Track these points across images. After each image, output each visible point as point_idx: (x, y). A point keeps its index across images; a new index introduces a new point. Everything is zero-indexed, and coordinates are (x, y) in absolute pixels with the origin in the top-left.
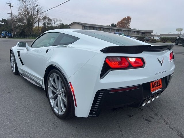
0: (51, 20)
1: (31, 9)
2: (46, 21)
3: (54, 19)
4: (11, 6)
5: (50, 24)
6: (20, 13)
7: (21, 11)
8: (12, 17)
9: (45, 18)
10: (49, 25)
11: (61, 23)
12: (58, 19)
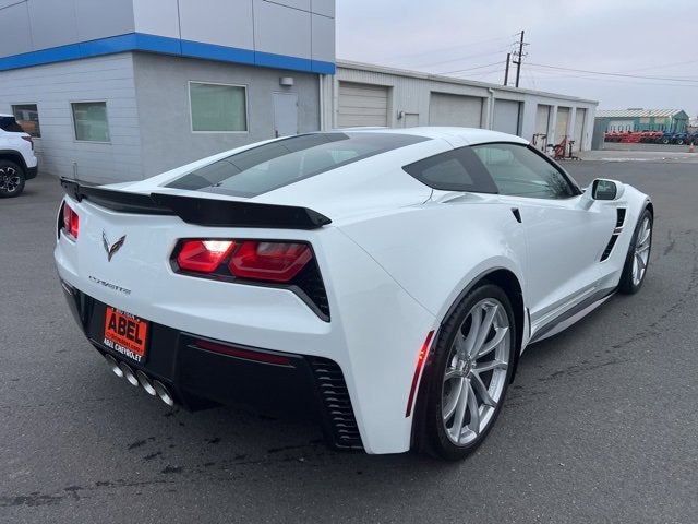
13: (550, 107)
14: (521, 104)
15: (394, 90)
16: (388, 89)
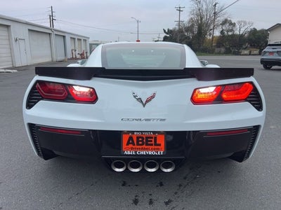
0: (234, 25)
1: (207, 10)
2: (226, 27)
3: (239, 22)
4: (180, 10)
5: (232, 30)
6: (192, 19)
7: (192, 16)
8: (179, 25)
9: (225, 22)
10: (230, 33)
11: (252, 27)
12: (247, 21)
13: (74, 39)
14: (64, 37)
15: (12, 27)
16: (8, 26)
